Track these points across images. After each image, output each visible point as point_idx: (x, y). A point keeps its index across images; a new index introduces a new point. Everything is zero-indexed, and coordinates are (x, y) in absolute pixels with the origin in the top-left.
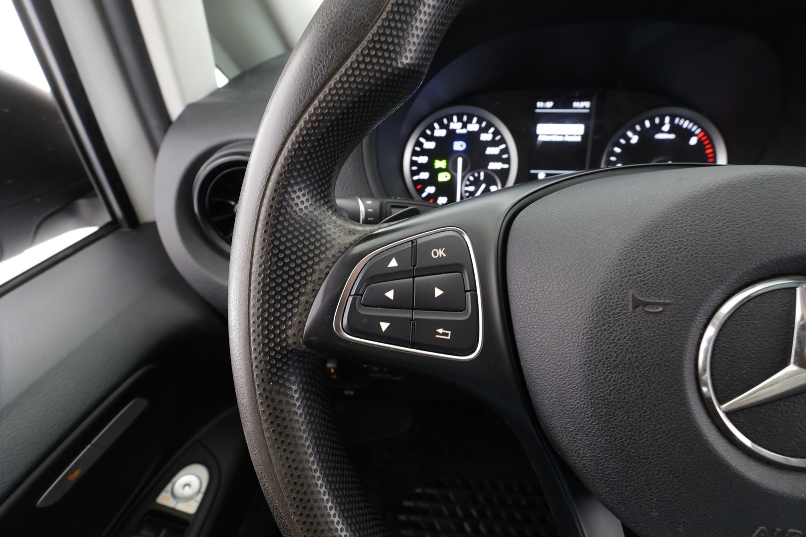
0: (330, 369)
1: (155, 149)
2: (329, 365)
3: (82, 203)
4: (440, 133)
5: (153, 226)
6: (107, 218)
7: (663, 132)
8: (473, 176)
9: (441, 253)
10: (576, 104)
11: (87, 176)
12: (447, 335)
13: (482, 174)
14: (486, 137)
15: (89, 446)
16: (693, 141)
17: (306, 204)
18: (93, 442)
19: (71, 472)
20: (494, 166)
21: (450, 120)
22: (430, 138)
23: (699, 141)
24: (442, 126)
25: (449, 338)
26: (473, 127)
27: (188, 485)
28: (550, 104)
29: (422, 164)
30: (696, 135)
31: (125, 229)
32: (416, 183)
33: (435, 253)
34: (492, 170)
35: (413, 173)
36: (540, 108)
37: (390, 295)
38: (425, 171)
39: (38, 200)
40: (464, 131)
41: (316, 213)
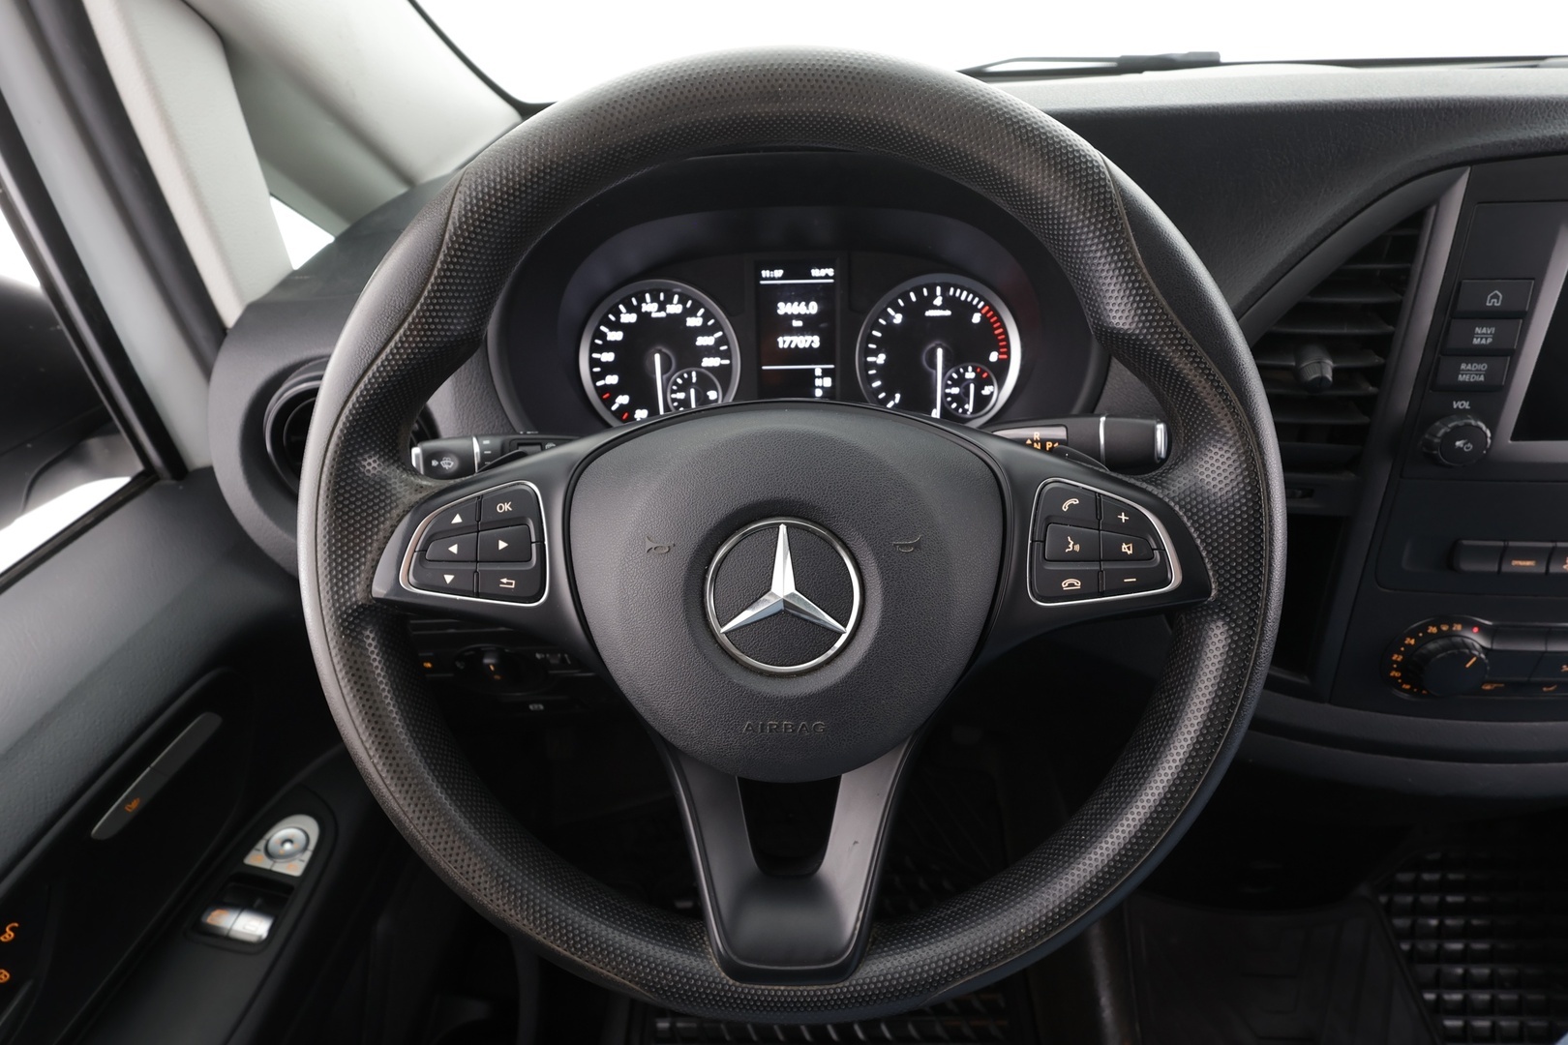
0: (488, 665)
1: (207, 370)
2: (487, 661)
3: (94, 444)
4: (629, 318)
5: (209, 472)
6: (139, 467)
7: (936, 308)
8: (681, 377)
9: (507, 507)
10: (815, 272)
11: (101, 402)
12: (511, 584)
13: (694, 374)
14: (694, 322)
15: (148, 769)
16: (976, 318)
17: (374, 465)
18: (153, 765)
19: (128, 800)
20: (709, 362)
21: (641, 300)
22: (616, 326)
23: (983, 317)
24: (630, 309)
25: (513, 586)
26: (675, 308)
27: (290, 841)
28: (779, 273)
29: (607, 363)
30: (979, 311)
31: (167, 481)
32: (601, 391)
33: (501, 508)
34: (707, 368)
35: (595, 377)
36: (766, 279)
37: (454, 549)
38: (612, 373)
39: (29, 446)
40: (662, 314)
41: (385, 472)
